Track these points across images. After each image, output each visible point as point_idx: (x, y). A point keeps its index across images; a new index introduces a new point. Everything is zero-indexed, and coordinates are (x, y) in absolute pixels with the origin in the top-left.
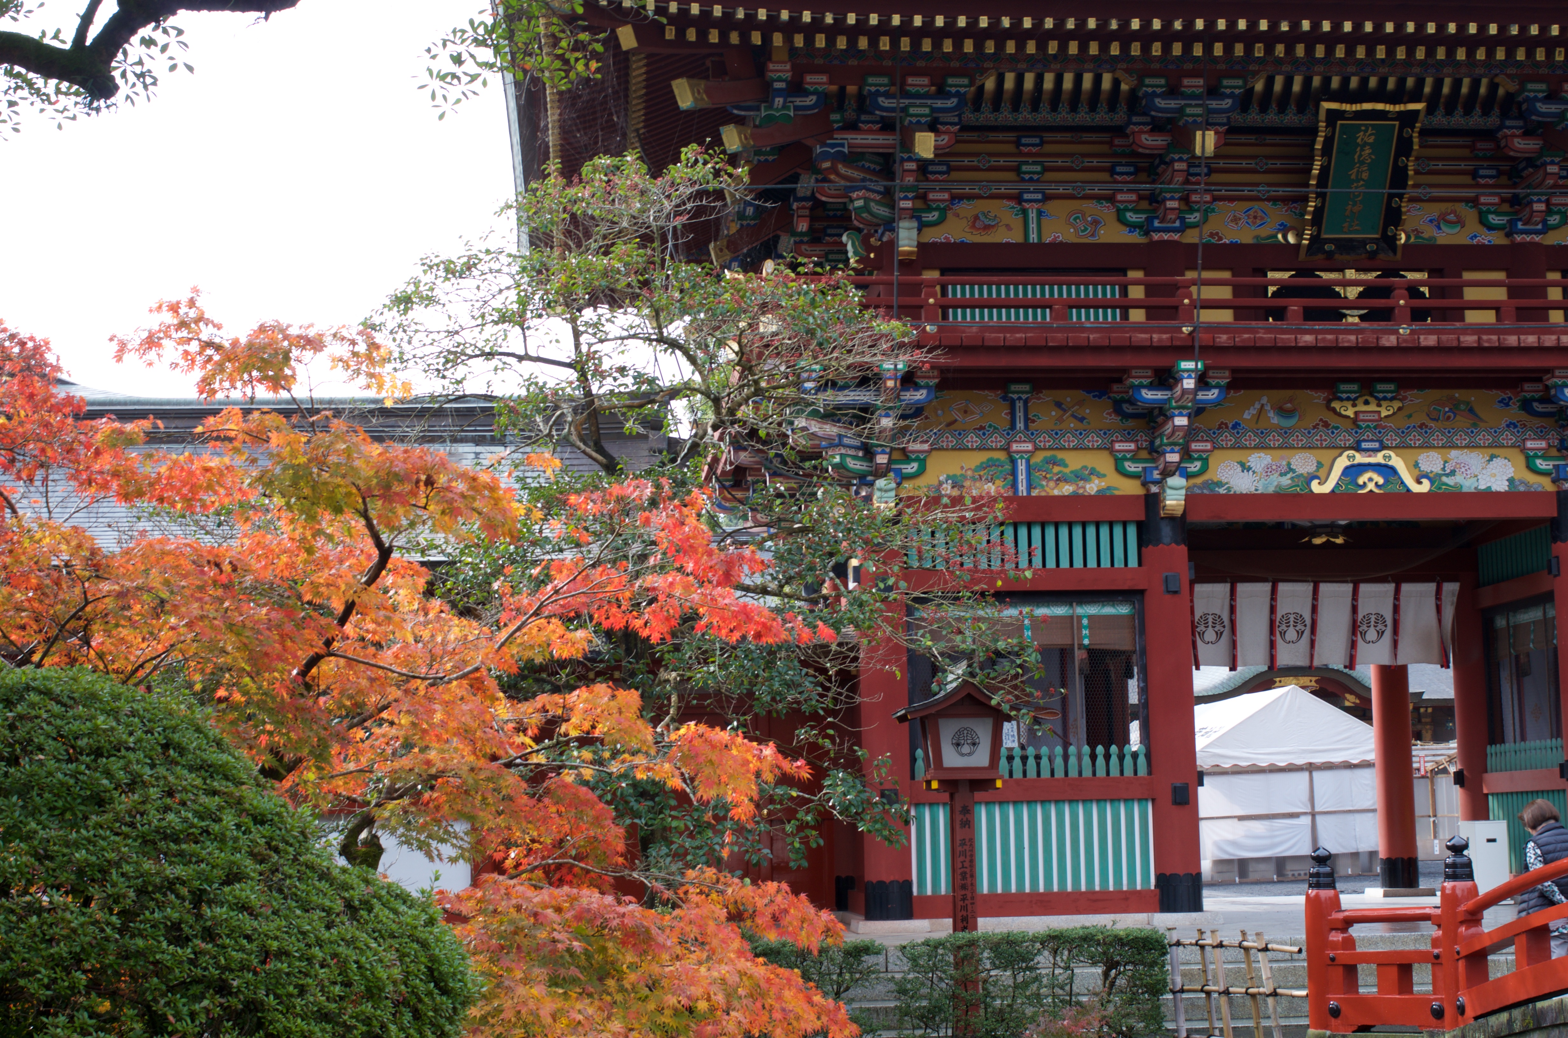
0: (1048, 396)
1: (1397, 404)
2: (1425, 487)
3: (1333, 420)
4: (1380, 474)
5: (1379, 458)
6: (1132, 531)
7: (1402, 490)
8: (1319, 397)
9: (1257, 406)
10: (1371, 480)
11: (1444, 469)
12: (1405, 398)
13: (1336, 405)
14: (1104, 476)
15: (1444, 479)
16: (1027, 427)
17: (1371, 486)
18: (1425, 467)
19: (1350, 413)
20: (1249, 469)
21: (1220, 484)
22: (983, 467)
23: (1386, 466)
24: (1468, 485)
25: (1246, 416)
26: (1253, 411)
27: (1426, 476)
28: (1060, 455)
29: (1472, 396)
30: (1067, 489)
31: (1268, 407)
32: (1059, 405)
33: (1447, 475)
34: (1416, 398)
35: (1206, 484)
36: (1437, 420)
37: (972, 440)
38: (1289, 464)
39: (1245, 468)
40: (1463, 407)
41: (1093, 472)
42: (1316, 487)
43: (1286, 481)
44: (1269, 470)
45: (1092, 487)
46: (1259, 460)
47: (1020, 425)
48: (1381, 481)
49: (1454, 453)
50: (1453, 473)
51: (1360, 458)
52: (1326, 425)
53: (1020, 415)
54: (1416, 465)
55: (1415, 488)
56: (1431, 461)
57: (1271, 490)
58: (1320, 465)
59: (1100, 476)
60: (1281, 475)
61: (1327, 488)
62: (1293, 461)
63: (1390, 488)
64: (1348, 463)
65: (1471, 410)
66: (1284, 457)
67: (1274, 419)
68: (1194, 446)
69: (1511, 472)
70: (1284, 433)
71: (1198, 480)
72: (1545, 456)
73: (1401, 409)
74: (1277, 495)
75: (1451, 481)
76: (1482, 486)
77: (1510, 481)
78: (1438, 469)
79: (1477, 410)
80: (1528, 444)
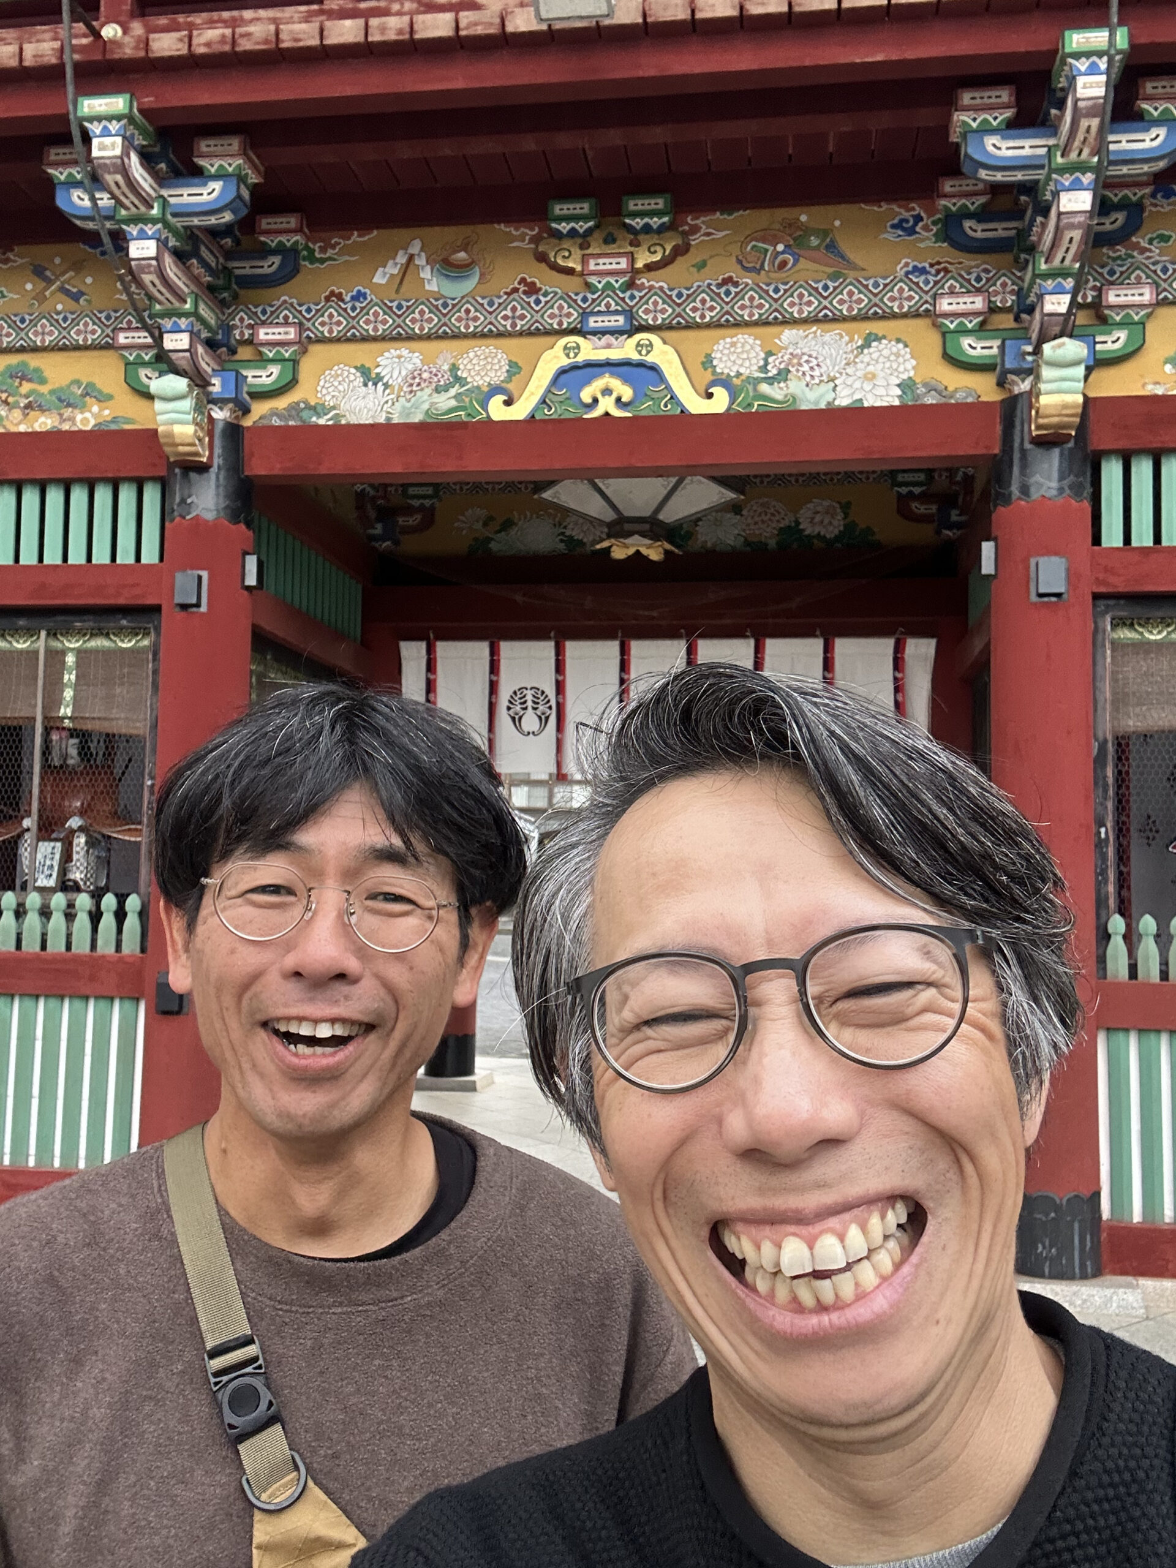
0: (20, 256)
1: (672, 242)
2: (720, 403)
3: (540, 275)
4: (626, 380)
5: (626, 349)
6: (152, 495)
7: (672, 410)
8: (522, 235)
9: (402, 259)
10: (607, 392)
11: (764, 368)
12: (695, 229)
13: (547, 246)
14: (110, 397)
15: (764, 388)
17: (607, 405)
18: (724, 366)
19: (575, 263)
20: (378, 379)
21: (320, 409)
23: (641, 365)
24: (814, 398)
25: (379, 278)
26: (392, 269)
27: (724, 382)
28: (33, 361)
29: (837, 218)
30: (43, 423)
31: (421, 261)
32: (38, 271)
33: (770, 381)
35: (294, 407)
36: (758, 272)
38: (454, 368)
39: (369, 377)
40: (814, 241)
41: (88, 391)
42: (497, 411)
43: (445, 402)
44: (414, 381)
45: (86, 419)
46: (397, 362)
48: (627, 393)
49: (788, 335)
50: (783, 375)
51: (589, 350)
52: (532, 289)
54: (708, 362)
55: (696, 405)
56: (739, 354)
57: (417, 418)
58: (514, 368)
59: (104, 398)
60: (437, 390)
61: (519, 412)
62: (462, 363)
63: (645, 408)
64: (565, 362)
65: (832, 247)
66: (445, 354)
67: (432, 281)
68: (263, 334)
69: (907, 368)
70: (442, 306)
71: (281, 403)
72: (982, 329)
73: (680, 251)
74: (421, 426)
75: (776, 392)
76: (843, 402)
77: (906, 386)
78: (750, 368)
79: (844, 246)
80: (945, 305)
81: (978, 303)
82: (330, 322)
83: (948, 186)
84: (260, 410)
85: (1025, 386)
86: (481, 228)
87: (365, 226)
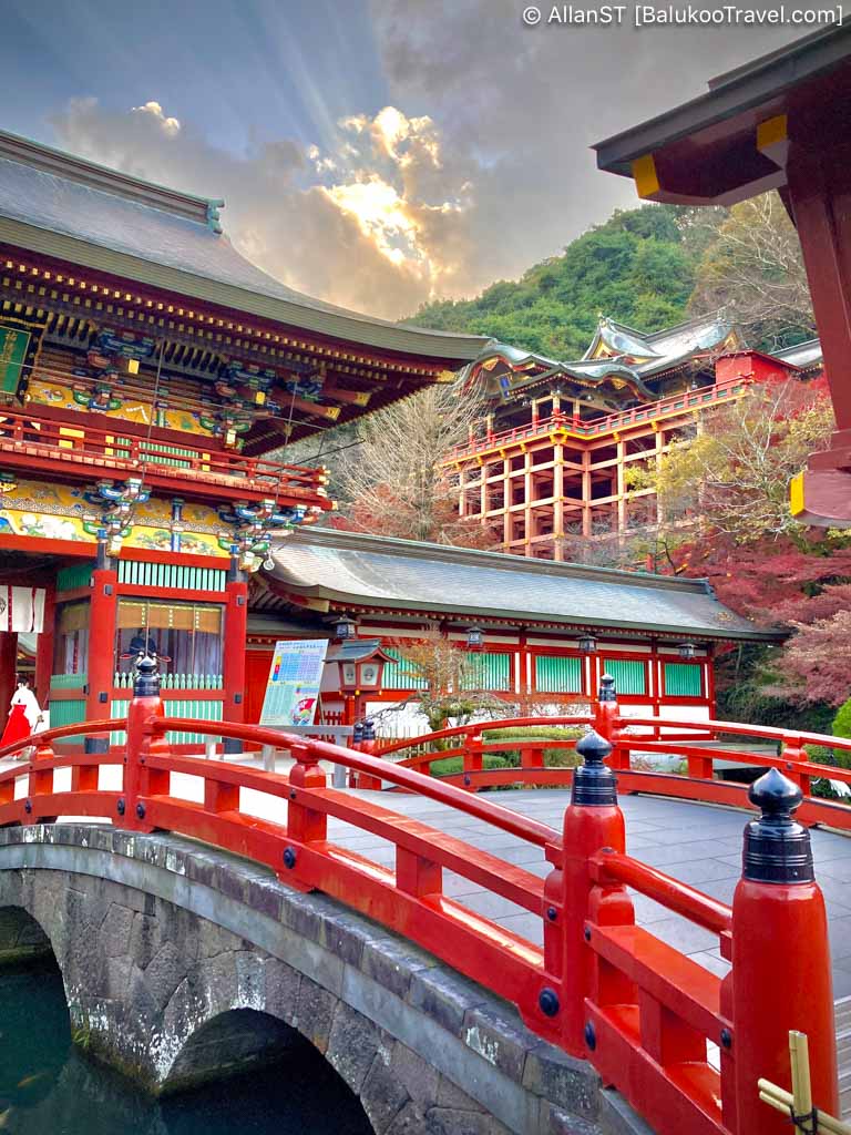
2: (25, 532)
7: (11, 533)
11: (37, 525)
12: (19, 483)
15: (37, 530)
18: (26, 522)
24: (50, 535)
27: (26, 527)
29: (58, 488)
34: (23, 484)
36: (36, 498)
40: (52, 493)
49: (44, 516)
50: (42, 527)
54: (22, 520)
55: (18, 533)
56: (30, 520)
63: (3, 531)
65: (56, 495)
69: (74, 531)
72: (94, 524)
73: (16, 489)
75: (40, 532)
76: (57, 537)
77: (74, 535)
78: (33, 524)
79: (59, 495)
80: (85, 517)
81: (94, 518)
83: (88, 487)
85: (105, 542)
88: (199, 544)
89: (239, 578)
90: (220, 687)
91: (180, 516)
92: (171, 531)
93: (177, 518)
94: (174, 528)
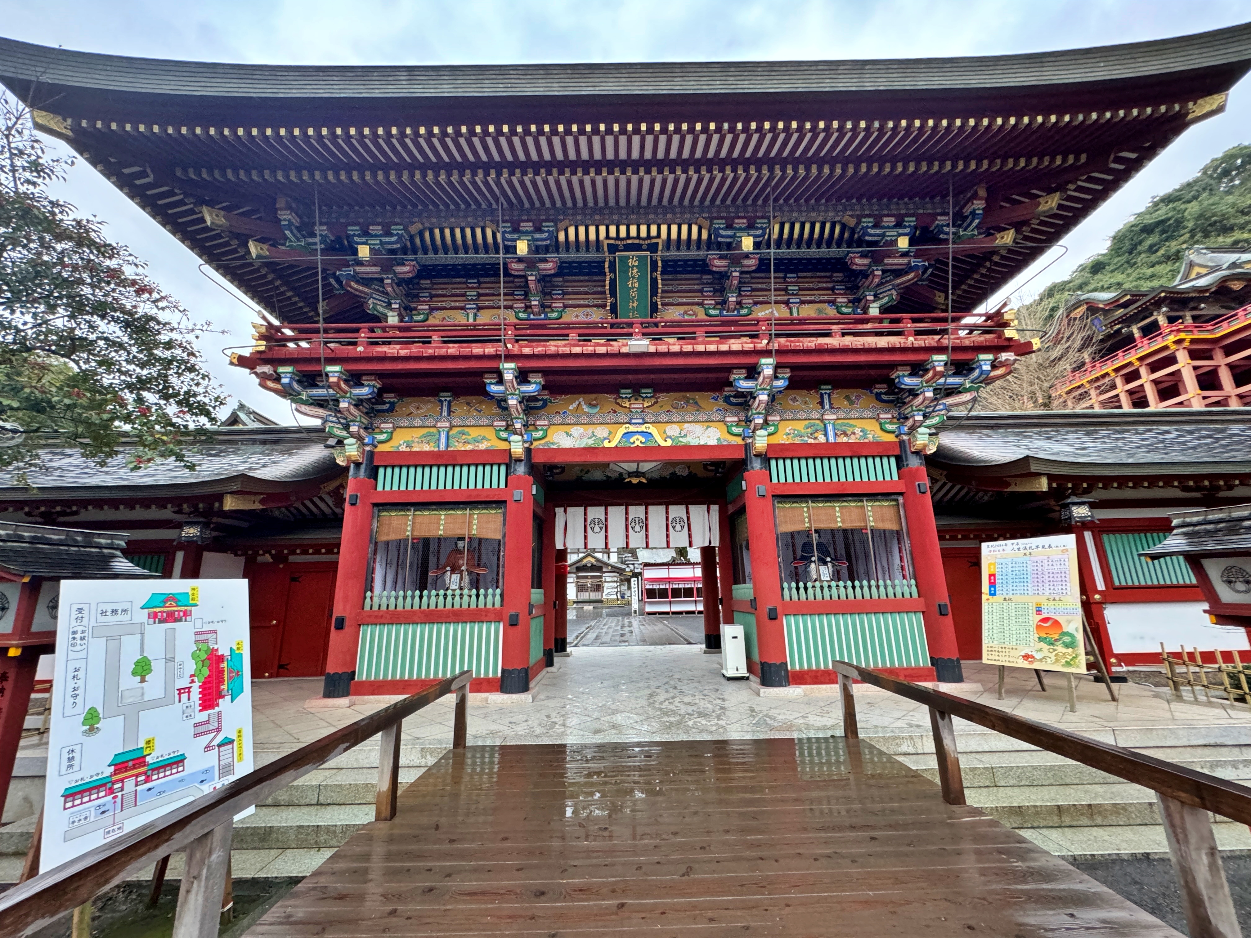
0: (462, 400)
1: (653, 400)
2: (669, 443)
3: (617, 408)
4: (643, 436)
5: (643, 428)
6: (503, 468)
7: (656, 445)
8: (611, 397)
9: (577, 402)
10: (638, 439)
11: (680, 434)
12: (660, 397)
13: (619, 401)
15: (681, 439)
16: (449, 415)
17: (638, 443)
18: (669, 433)
19: (627, 405)
20: (571, 435)
21: (552, 444)
22: (425, 436)
23: (647, 432)
24: (694, 442)
25: (571, 408)
26: (575, 405)
27: (670, 437)
28: (466, 429)
29: (697, 396)
30: (469, 447)
31: (583, 403)
32: (468, 404)
33: (682, 437)
34: (663, 397)
35: (546, 443)
36: (677, 409)
37: (418, 422)
38: (593, 432)
39: (568, 435)
40: (691, 401)
41: (484, 438)
42: (606, 444)
43: (591, 442)
44: (582, 436)
45: (483, 446)
46: (576, 431)
47: (445, 414)
48: (643, 440)
49: (686, 425)
50: (685, 436)
51: (632, 428)
52: (615, 412)
53: (445, 408)
54: (665, 432)
55: (663, 444)
56: (673, 430)
57: (583, 446)
58: (610, 433)
59: (489, 440)
60: (588, 439)
61: (613, 444)
62: (595, 431)
63: (648, 444)
64: (625, 431)
65: (696, 403)
66: (590, 429)
67: (586, 409)
68: (538, 423)
69: (718, 435)
70: (590, 415)
71: (542, 442)
72: (737, 425)
73: (655, 403)
74: (584, 449)
75: (684, 440)
76: (702, 443)
77: (719, 439)
78: (677, 434)
79: (699, 402)
80: (728, 419)
81: (736, 419)
82: (558, 419)
83: (726, 389)
84: (535, 444)
85: (750, 441)
86: (601, 396)
87: (566, 393)
88: (857, 431)
89: (914, 463)
90: (915, 595)
91: (831, 404)
92: (822, 420)
93: (827, 406)
94: (826, 417)
